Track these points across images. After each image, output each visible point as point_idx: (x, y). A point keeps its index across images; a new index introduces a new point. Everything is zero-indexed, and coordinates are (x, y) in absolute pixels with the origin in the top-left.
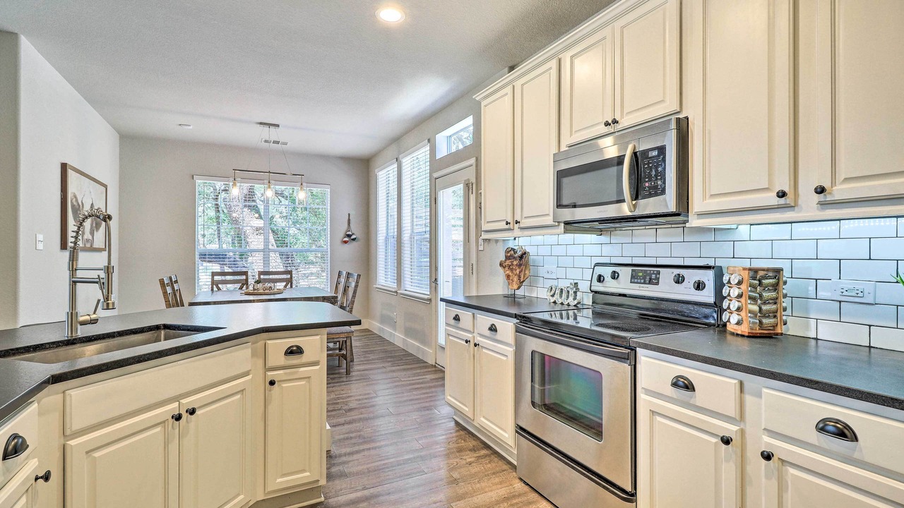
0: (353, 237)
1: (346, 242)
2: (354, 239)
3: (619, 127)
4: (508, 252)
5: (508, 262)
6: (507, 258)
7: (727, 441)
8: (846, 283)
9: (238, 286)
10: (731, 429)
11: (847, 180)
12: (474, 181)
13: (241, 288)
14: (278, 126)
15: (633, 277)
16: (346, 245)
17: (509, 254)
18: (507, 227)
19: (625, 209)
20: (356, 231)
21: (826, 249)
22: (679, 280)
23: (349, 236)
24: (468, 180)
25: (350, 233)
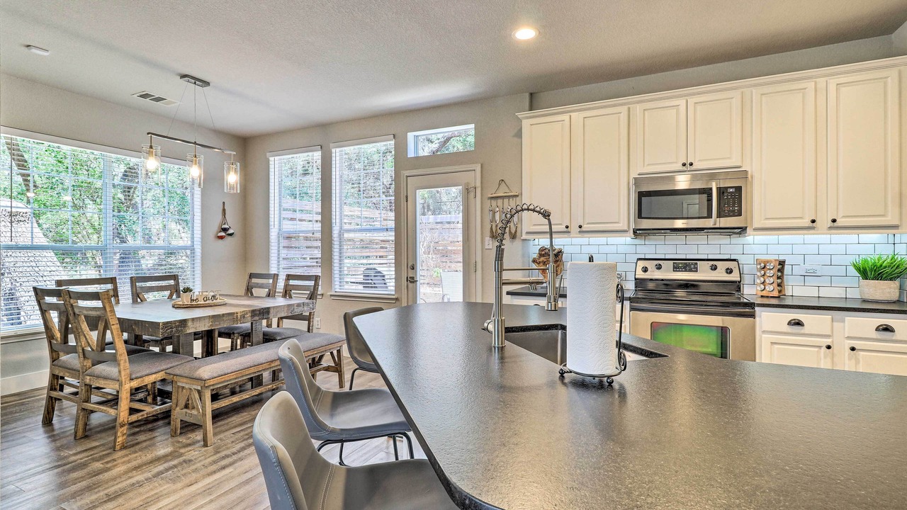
0: (231, 231)
1: (221, 238)
2: (231, 235)
3: (692, 168)
4: (543, 250)
5: (542, 259)
6: (541, 255)
7: (829, 347)
8: (808, 266)
9: (167, 293)
10: (828, 341)
11: (843, 217)
12: (478, 184)
13: (170, 297)
14: (206, 84)
15: (674, 267)
16: (220, 241)
17: (543, 253)
18: (566, 230)
19: (709, 223)
20: (233, 223)
21: (797, 249)
22: (714, 268)
23: (225, 230)
24: (468, 183)
25: (226, 226)
